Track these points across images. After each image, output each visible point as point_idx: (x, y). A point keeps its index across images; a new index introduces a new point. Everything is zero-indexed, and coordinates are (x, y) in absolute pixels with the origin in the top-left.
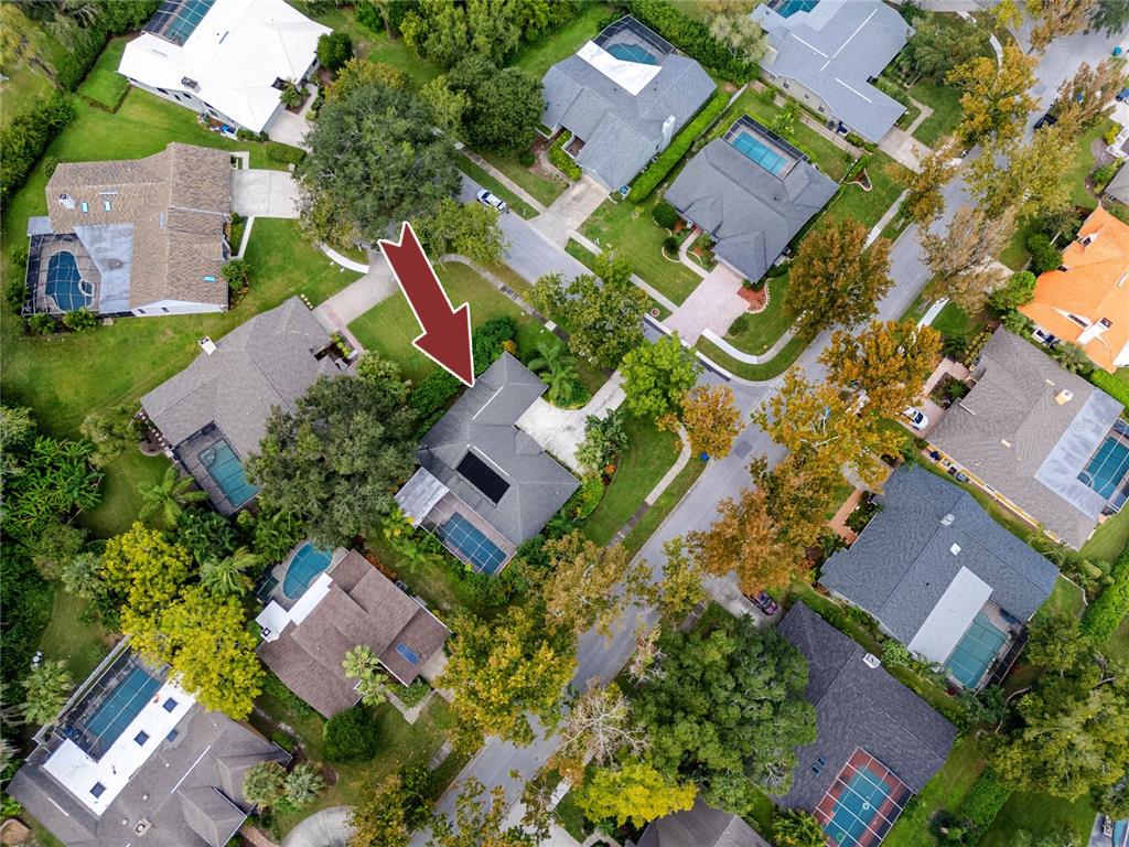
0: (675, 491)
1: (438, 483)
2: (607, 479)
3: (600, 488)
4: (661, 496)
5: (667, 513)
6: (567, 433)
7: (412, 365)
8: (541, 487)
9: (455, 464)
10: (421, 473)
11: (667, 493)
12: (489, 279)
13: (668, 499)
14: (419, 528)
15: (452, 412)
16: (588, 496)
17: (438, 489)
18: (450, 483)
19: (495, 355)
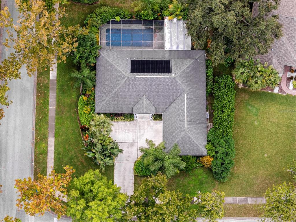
0: (41, 157)
1: (174, 48)
2: (84, 129)
3: (83, 120)
4: (47, 148)
5: (36, 140)
6: (131, 141)
7: (254, 107)
8: (114, 88)
9: (173, 64)
10: (188, 46)
11: (45, 153)
12: (260, 199)
13: (42, 149)
14: (163, 18)
15: (203, 92)
16: (86, 110)
17: (171, 45)
18: (168, 52)
19: (210, 146)
